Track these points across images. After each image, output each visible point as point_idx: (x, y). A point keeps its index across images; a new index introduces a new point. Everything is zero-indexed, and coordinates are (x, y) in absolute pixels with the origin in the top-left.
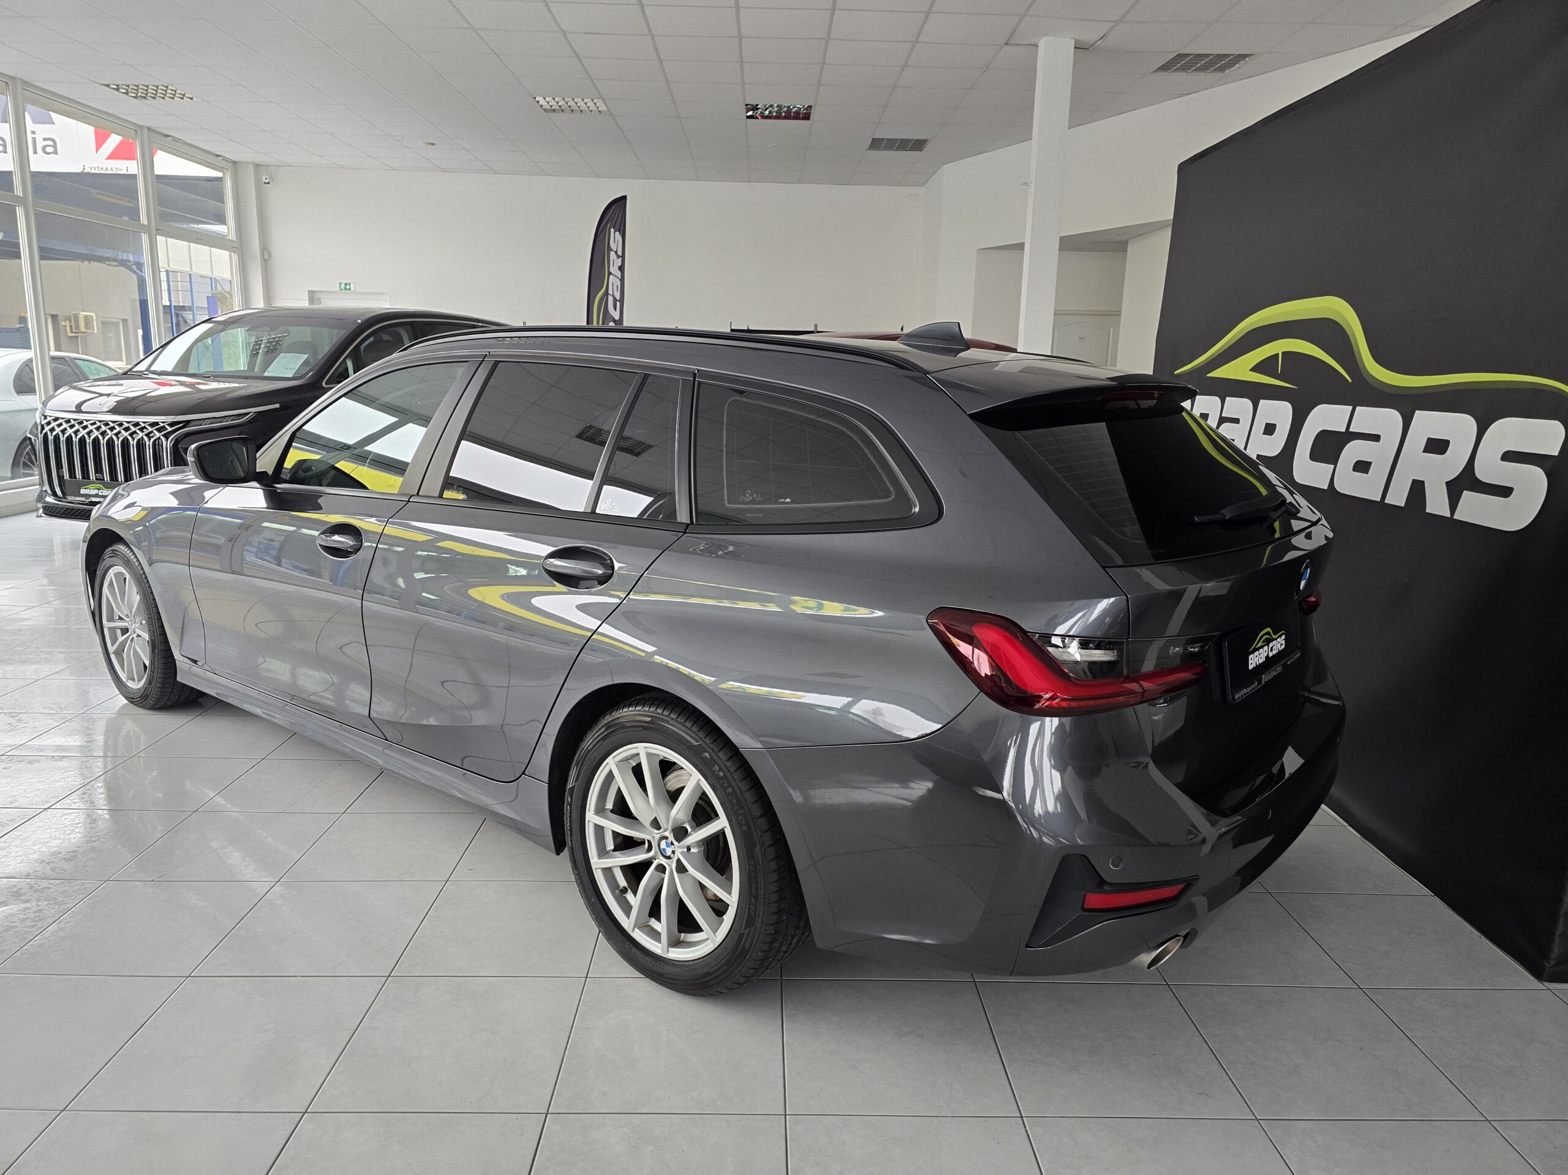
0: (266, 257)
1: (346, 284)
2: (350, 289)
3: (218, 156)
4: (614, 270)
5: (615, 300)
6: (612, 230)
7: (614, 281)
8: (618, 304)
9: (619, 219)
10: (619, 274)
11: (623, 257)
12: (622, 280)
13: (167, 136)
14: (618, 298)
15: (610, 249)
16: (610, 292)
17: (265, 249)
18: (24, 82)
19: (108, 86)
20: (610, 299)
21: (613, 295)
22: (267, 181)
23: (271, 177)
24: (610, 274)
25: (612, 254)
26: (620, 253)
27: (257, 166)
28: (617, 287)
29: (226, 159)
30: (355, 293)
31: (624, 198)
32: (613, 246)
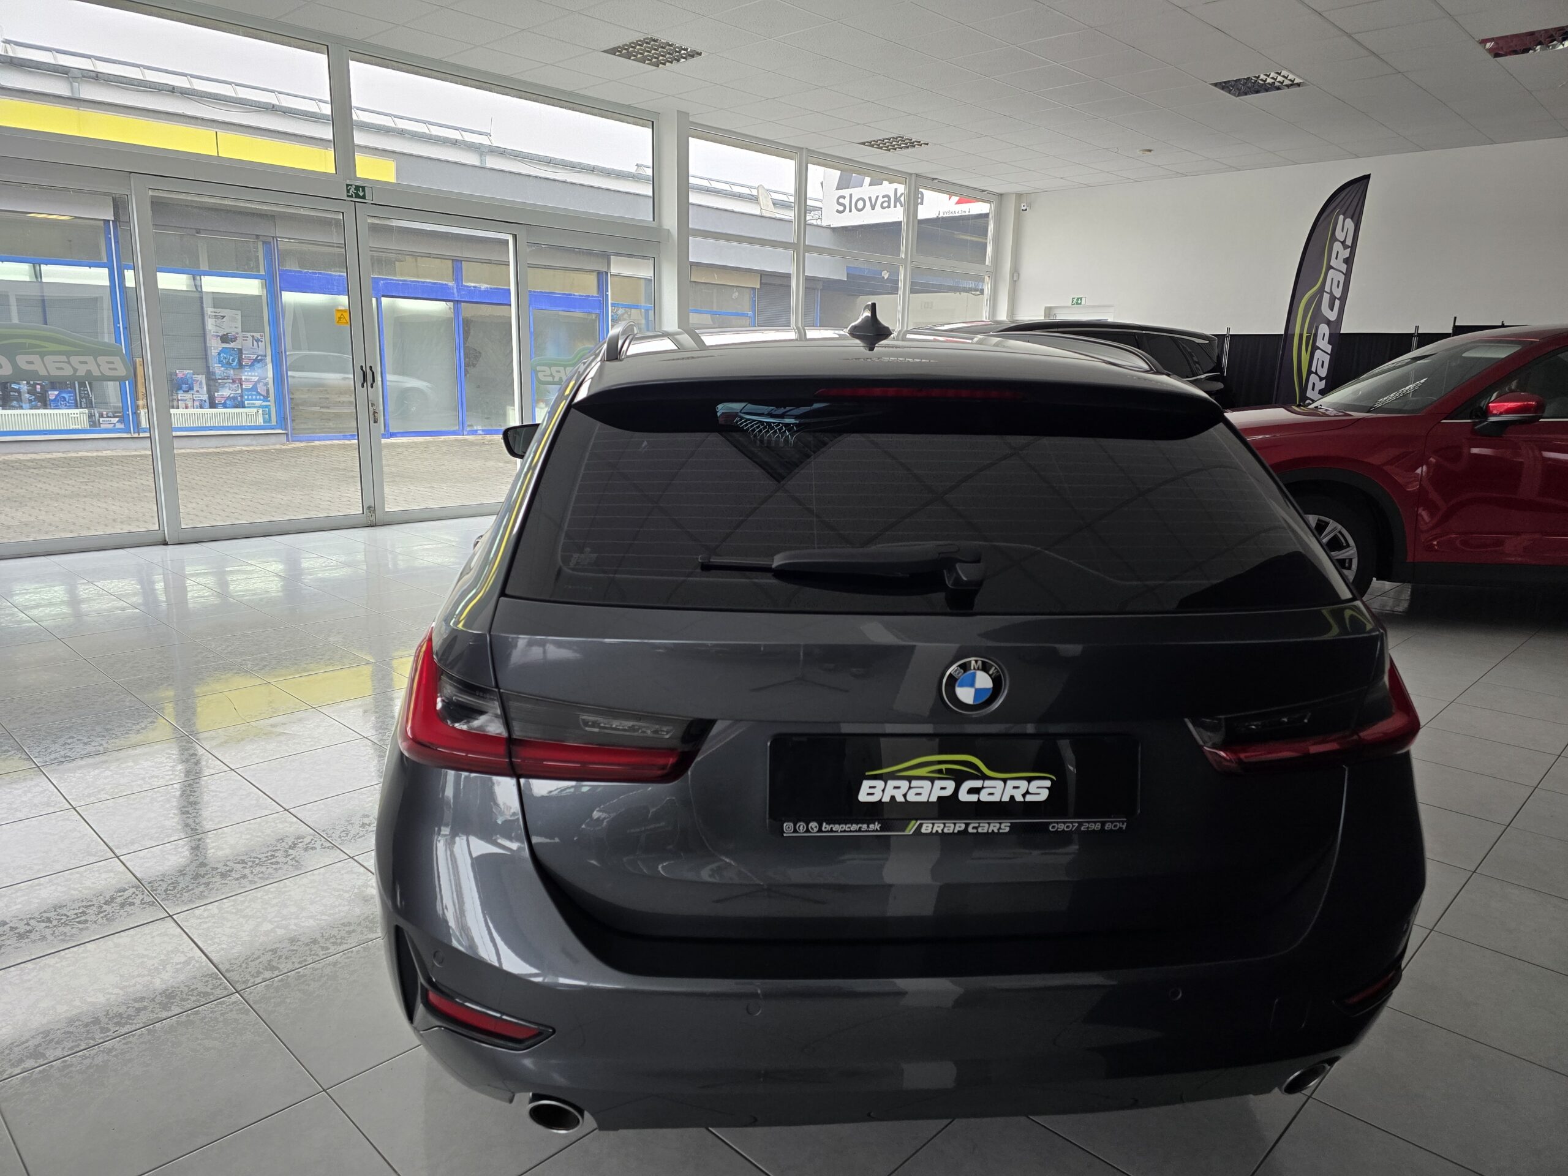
0: (1015, 279)
1: (1078, 299)
2: (1081, 304)
3: (983, 191)
4: (1338, 263)
5: (1333, 298)
6: (1341, 217)
7: (1335, 277)
8: (1337, 302)
9: (1355, 203)
10: (1344, 268)
11: (1353, 248)
12: (1348, 275)
13: (933, 179)
14: (1338, 295)
15: (1334, 239)
16: (1327, 289)
17: (1016, 271)
18: (809, 150)
19: (864, 144)
20: (1326, 298)
21: (1331, 293)
22: (1024, 208)
23: (1029, 205)
24: (1330, 267)
25: (1337, 246)
26: (1349, 242)
27: (1019, 196)
28: (1339, 282)
29: (990, 193)
30: (1085, 306)
31: (1368, 177)
32: (1340, 235)
